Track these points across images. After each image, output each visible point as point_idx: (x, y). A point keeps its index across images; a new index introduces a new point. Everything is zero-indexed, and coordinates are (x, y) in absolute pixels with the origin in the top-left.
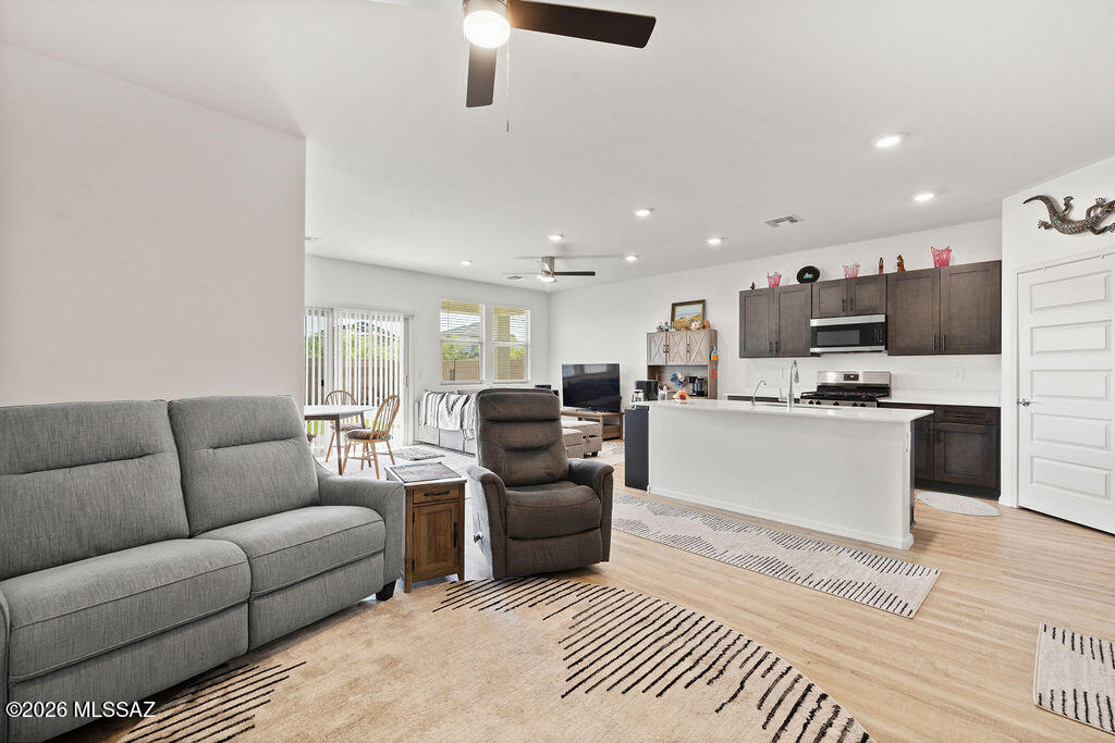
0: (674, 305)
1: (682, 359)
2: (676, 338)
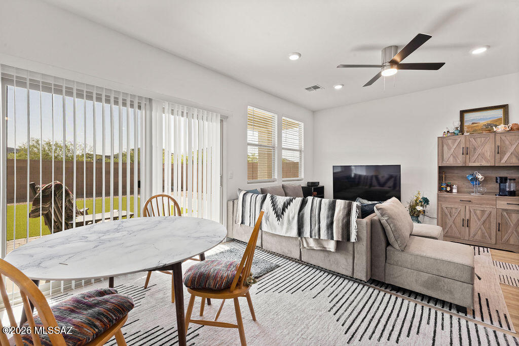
0: (462, 113)
1: (487, 161)
2: (479, 140)
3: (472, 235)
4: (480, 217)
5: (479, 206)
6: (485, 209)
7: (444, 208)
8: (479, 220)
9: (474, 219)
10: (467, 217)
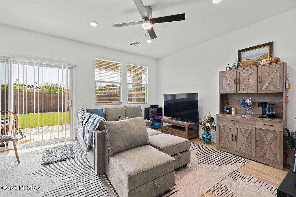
0: (240, 52)
1: (252, 89)
2: (246, 72)
3: (238, 148)
4: (244, 134)
5: (243, 125)
6: (248, 128)
7: (221, 126)
8: (243, 136)
9: (240, 135)
10: (236, 134)
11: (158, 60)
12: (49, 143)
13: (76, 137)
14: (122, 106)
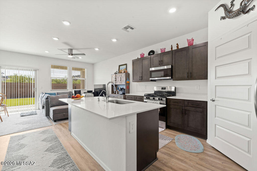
0: (119, 66)
2: (118, 76)
11: (93, 64)
12: (22, 111)
13: (39, 108)
14: (69, 91)
